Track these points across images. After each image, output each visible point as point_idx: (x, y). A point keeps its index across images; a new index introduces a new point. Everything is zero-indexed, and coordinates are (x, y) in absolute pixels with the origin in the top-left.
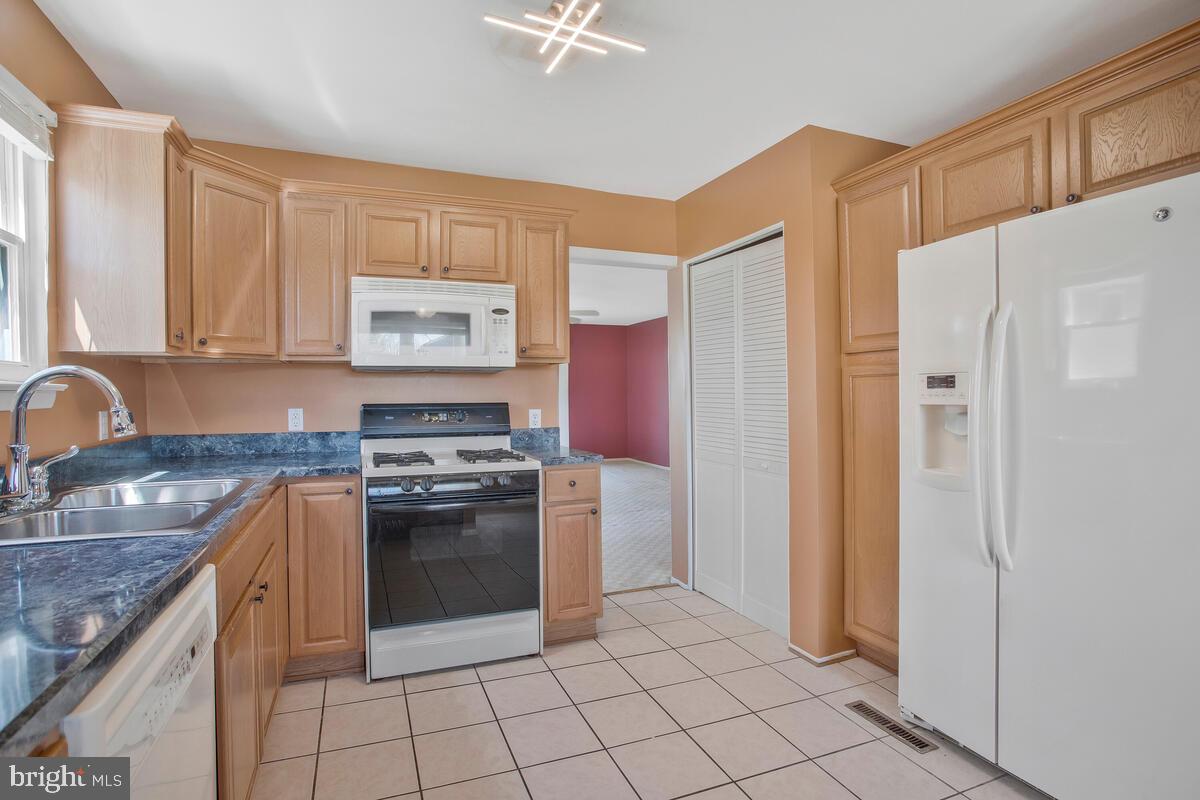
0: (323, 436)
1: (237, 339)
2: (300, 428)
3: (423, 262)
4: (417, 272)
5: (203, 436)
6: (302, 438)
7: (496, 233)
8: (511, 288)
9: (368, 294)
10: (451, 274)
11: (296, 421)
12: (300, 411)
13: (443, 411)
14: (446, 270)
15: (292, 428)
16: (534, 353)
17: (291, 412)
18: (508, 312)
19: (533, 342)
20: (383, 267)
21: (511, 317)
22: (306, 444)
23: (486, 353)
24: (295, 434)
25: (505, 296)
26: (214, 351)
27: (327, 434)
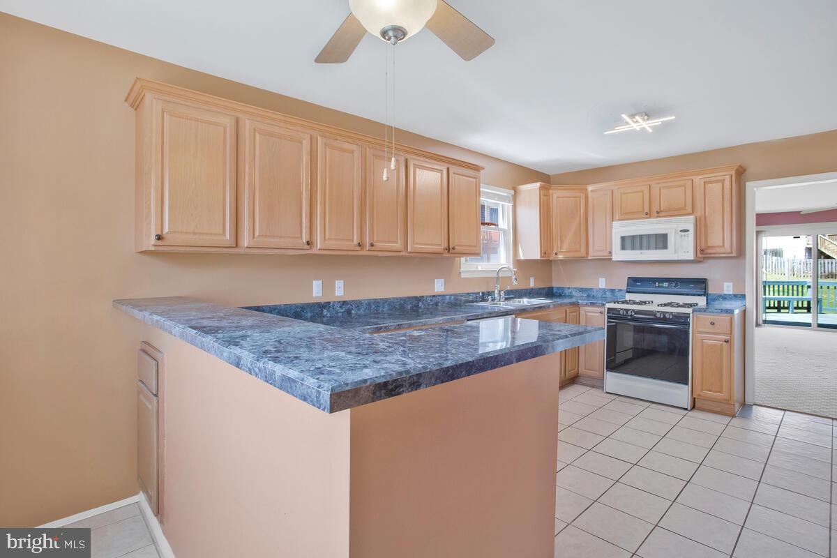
0: (612, 291)
1: (570, 252)
2: (604, 287)
3: (647, 210)
4: (644, 215)
5: (569, 288)
6: (604, 291)
7: (685, 189)
8: (692, 217)
9: (621, 229)
10: (661, 214)
11: (602, 284)
12: (604, 279)
13: (666, 282)
14: (658, 213)
15: (600, 287)
16: (709, 251)
17: (600, 279)
18: (688, 231)
19: (709, 245)
20: (628, 215)
21: (691, 234)
22: (605, 293)
23: (675, 253)
24: (601, 289)
25: (688, 223)
26: (560, 257)
27: (614, 290)
